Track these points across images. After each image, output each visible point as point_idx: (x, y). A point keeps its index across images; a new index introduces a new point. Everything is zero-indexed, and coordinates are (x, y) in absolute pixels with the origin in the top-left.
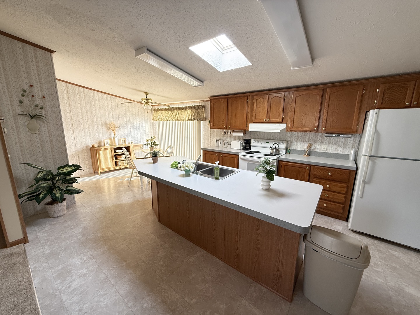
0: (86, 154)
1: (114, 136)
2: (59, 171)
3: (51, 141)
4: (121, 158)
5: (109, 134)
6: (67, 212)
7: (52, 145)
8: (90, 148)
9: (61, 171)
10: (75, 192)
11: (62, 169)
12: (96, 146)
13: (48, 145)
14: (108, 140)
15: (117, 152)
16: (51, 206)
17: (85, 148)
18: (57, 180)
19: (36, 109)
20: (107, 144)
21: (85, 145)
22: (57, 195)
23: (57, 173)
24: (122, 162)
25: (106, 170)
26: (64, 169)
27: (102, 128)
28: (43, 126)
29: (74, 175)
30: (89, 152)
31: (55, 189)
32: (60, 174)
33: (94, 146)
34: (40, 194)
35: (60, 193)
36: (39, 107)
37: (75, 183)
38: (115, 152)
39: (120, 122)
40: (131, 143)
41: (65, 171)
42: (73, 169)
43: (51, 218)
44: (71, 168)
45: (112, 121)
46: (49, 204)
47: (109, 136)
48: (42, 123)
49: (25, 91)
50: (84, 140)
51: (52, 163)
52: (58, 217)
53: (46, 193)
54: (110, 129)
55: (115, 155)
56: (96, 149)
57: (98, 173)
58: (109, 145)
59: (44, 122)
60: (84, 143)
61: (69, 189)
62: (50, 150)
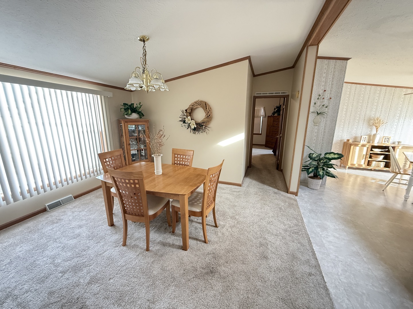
0: (338, 147)
1: (375, 132)
2: (325, 156)
3: (324, 132)
4: (378, 158)
5: (370, 130)
6: (320, 188)
7: (324, 135)
8: (344, 143)
9: (327, 156)
10: (331, 175)
11: (328, 155)
12: (351, 141)
13: (321, 135)
14: (366, 136)
15: (373, 151)
16: (312, 179)
17: (339, 142)
18: (322, 162)
19: (323, 108)
20: (364, 141)
21: (340, 139)
22: (320, 173)
23: (324, 157)
24: (377, 162)
25: (356, 166)
26: (330, 155)
27: (363, 124)
28: (323, 120)
29: (333, 162)
30: (342, 146)
31: (319, 168)
32: (326, 158)
33: (349, 141)
34: (309, 168)
35: (323, 172)
36: (325, 106)
37: (333, 168)
38: (371, 150)
39: (389, 117)
40: (397, 143)
41: (330, 157)
42: (337, 156)
43: (308, 187)
44: (336, 155)
45: (379, 116)
46: (310, 177)
47: (369, 132)
48: (323, 118)
49: (320, 96)
50: (341, 134)
51: (320, 149)
52: (313, 189)
53: (314, 169)
54: (373, 124)
55: (371, 154)
56: (351, 144)
57: (345, 167)
58: (365, 142)
59: (324, 118)
60: (340, 137)
61: (328, 171)
62: (322, 139)
